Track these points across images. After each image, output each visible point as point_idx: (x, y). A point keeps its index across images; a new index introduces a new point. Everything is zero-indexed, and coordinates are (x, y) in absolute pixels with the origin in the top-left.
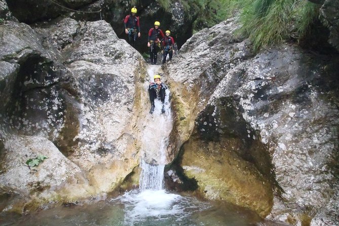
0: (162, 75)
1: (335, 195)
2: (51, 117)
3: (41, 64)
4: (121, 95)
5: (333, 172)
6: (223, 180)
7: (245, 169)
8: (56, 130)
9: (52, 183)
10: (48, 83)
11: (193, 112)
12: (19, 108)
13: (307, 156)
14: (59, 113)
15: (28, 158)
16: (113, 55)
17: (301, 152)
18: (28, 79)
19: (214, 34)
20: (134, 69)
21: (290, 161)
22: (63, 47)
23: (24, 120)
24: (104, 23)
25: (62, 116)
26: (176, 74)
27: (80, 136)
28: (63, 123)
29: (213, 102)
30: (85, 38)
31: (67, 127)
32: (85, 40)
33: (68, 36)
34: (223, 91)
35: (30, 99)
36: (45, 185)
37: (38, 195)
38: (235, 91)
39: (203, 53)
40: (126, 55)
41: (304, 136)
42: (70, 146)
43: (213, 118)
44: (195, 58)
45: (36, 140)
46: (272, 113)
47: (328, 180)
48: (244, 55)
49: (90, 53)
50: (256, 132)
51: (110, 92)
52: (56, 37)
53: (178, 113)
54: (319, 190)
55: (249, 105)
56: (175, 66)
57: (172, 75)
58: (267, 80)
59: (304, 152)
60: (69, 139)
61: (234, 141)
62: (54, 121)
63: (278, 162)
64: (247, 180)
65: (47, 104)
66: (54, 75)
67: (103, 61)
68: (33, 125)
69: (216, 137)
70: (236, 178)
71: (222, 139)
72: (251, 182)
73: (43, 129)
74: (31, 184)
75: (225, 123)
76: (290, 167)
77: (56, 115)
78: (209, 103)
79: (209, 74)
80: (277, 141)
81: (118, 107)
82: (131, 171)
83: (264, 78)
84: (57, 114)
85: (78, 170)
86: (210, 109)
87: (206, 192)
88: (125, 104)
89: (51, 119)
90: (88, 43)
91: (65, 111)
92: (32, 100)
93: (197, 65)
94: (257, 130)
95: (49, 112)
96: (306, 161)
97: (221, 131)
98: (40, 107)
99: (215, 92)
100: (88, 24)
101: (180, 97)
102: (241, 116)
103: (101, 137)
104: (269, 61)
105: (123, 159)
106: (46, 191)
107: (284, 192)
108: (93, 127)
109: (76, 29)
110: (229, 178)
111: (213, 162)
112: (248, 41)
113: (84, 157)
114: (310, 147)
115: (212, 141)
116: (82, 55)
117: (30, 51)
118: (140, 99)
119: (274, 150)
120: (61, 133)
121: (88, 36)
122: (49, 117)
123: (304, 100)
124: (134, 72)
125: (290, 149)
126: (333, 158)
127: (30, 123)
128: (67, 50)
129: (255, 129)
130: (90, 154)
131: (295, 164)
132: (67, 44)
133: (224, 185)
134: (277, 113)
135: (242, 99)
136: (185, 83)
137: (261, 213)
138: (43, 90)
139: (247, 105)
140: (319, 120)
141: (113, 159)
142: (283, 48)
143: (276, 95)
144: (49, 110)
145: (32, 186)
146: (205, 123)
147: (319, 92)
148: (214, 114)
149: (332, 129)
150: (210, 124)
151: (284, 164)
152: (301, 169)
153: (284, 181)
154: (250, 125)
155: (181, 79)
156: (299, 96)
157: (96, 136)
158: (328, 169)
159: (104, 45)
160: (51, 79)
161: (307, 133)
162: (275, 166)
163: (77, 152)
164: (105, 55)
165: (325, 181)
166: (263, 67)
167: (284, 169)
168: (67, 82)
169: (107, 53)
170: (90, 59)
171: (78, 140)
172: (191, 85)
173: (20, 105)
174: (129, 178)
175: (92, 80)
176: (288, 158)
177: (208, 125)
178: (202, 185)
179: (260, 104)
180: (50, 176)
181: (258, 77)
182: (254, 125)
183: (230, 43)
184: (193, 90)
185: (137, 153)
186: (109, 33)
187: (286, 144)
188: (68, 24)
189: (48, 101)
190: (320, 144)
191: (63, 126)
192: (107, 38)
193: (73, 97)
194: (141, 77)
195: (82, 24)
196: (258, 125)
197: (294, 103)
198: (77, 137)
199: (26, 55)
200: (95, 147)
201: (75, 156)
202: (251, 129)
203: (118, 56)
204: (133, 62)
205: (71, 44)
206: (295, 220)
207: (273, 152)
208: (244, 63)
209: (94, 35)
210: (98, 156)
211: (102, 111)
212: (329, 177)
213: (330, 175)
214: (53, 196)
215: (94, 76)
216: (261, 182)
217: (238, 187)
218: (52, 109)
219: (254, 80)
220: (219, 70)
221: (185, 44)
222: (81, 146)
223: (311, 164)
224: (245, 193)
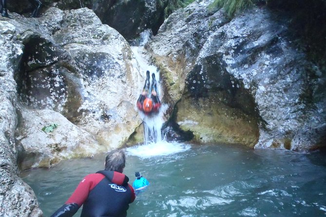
0: (145, 54)
1: (308, 119)
2: (54, 93)
3: (41, 45)
4: (114, 70)
5: (305, 102)
6: (214, 128)
7: (232, 115)
8: (60, 105)
9: (69, 145)
10: (48, 62)
11: (182, 76)
12: (25, 87)
13: (283, 94)
14: (62, 90)
15: (43, 127)
16: (100, 37)
17: (278, 91)
18: (31, 60)
19: (190, 11)
20: (121, 49)
21: (270, 99)
22: (53, 34)
23: (30, 97)
24: (87, 9)
25: (64, 92)
26: (160, 49)
27: (83, 107)
28: (66, 98)
29: (200, 62)
30: (72, 24)
31: (70, 101)
32: (72, 26)
33: (56, 23)
34: (207, 52)
35: (33, 78)
36: (62, 146)
37: (57, 155)
38: (217, 50)
39: (182, 29)
40: (112, 36)
41: (279, 78)
42: (75, 116)
43: (201, 76)
44: (175, 34)
45: (46, 112)
46: (251, 64)
47: (302, 109)
48: (220, 22)
49: (79, 37)
50: (240, 82)
51: (103, 69)
52: (46, 25)
53: (167, 81)
54: (295, 118)
55: (230, 59)
56: (158, 43)
57: (156, 51)
58: (244, 37)
59: (281, 90)
60: (73, 111)
61: (221, 93)
62: (57, 96)
63: (260, 101)
64: (235, 124)
65: (49, 83)
66: (53, 54)
67: (93, 42)
68: (39, 102)
69: (204, 93)
70: (225, 124)
71: (210, 94)
72: (239, 124)
73: (48, 105)
74: (50, 146)
75: (211, 79)
76: (270, 104)
77: (58, 92)
78: (196, 63)
79: (191, 43)
80: (257, 84)
81: (113, 81)
82: (134, 131)
83: (241, 36)
84: (60, 90)
85: (87, 134)
86: (198, 68)
87: (201, 138)
88: (119, 77)
89: (54, 95)
90: (76, 28)
91: (67, 87)
92: (35, 79)
93: (177, 40)
94: (240, 79)
95: (52, 89)
96: (283, 97)
97: (208, 87)
98: (43, 85)
99: (200, 54)
100: (72, 12)
101: (167, 68)
102: (225, 70)
103: (102, 106)
104: (243, 22)
105: (125, 122)
106: (63, 151)
107: (267, 124)
108: (94, 98)
109: (62, 17)
110: (220, 126)
111: (204, 115)
112: (223, 10)
113: (90, 124)
114: (285, 86)
115: (201, 97)
116: (73, 38)
117: (32, 33)
118: (131, 73)
119: (256, 92)
120: (65, 107)
121: (74, 22)
122: (52, 94)
123: (276, 50)
124: (122, 51)
125: (269, 90)
126: (304, 91)
127: (36, 100)
128: (57, 35)
129: (238, 78)
130: (95, 121)
131: (274, 101)
132: (56, 30)
133: (215, 131)
134: (255, 63)
135: (224, 55)
136: (169, 56)
137: (250, 145)
138: (44, 70)
139: (229, 61)
140: (290, 63)
141: (116, 123)
142: (254, 11)
143: (253, 48)
144: (51, 87)
145: (51, 147)
146: (194, 82)
147: (288, 41)
148: (201, 73)
149: (301, 69)
150: (199, 82)
151: (265, 102)
152: (279, 104)
153: (267, 115)
154: (233, 76)
155: (165, 53)
156: (271, 48)
157: (98, 106)
158: (301, 100)
159: (91, 29)
160: (51, 58)
161: (281, 75)
162: (259, 104)
163: (82, 121)
164: (93, 38)
165: (299, 110)
166: (239, 27)
167: (266, 106)
168: (65, 61)
169: (95, 35)
170: (80, 41)
171: (82, 111)
172: (175, 56)
173: (26, 84)
174: (132, 137)
175: (86, 59)
176: (268, 97)
177: (197, 83)
178: (197, 133)
179: (240, 58)
180: (66, 139)
181: (236, 35)
182: (236, 76)
183: (206, 17)
184: (178, 60)
185: (137, 116)
186: (94, 18)
187: (265, 86)
188: (54, 12)
189: (50, 79)
190: (292, 82)
191: (66, 100)
192: (92, 22)
193: (72, 74)
194: (128, 56)
195: (67, 12)
196: (240, 75)
197: (268, 53)
198: (80, 108)
199: (28, 37)
200: (98, 115)
201: (81, 125)
202: (235, 80)
203: (105, 38)
204: (119, 42)
205: (60, 31)
206: (278, 144)
207: (255, 94)
208: (222, 27)
209: (80, 20)
210: (102, 122)
211: (99, 85)
212: (302, 106)
213: (303, 104)
214: (70, 155)
215: (87, 55)
216: (247, 122)
217: (228, 131)
218: (55, 87)
219: (233, 38)
220: (200, 38)
221: (163, 25)
222: (85, 116)
223: (287, 98)
224: (234, 133)
